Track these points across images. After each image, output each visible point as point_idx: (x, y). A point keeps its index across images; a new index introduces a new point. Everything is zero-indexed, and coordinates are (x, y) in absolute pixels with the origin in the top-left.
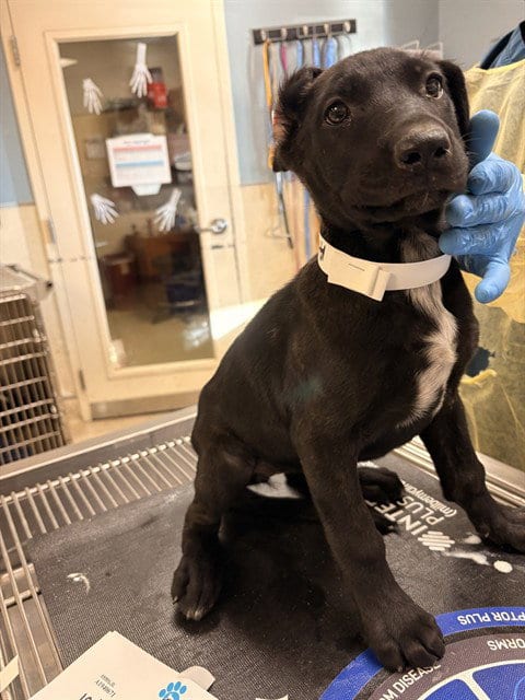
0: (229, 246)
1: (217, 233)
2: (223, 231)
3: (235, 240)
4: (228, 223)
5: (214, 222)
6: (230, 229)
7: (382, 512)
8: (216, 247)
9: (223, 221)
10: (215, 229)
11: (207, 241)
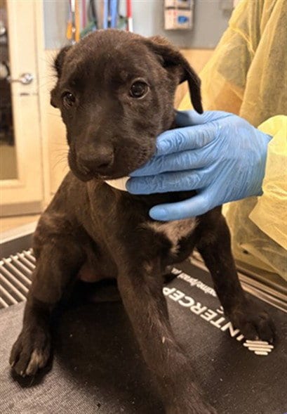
0: (34, 94)
1: (24, 84)
2: (29, 82)
3: (38, 90)
4: (34, 76)
5: (23, 75)
6: (35, 82)
7: (208, 319)
8: (23, 94)
9: (30, 75)
10: (24, 80)
11: (16, 89)
